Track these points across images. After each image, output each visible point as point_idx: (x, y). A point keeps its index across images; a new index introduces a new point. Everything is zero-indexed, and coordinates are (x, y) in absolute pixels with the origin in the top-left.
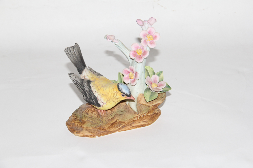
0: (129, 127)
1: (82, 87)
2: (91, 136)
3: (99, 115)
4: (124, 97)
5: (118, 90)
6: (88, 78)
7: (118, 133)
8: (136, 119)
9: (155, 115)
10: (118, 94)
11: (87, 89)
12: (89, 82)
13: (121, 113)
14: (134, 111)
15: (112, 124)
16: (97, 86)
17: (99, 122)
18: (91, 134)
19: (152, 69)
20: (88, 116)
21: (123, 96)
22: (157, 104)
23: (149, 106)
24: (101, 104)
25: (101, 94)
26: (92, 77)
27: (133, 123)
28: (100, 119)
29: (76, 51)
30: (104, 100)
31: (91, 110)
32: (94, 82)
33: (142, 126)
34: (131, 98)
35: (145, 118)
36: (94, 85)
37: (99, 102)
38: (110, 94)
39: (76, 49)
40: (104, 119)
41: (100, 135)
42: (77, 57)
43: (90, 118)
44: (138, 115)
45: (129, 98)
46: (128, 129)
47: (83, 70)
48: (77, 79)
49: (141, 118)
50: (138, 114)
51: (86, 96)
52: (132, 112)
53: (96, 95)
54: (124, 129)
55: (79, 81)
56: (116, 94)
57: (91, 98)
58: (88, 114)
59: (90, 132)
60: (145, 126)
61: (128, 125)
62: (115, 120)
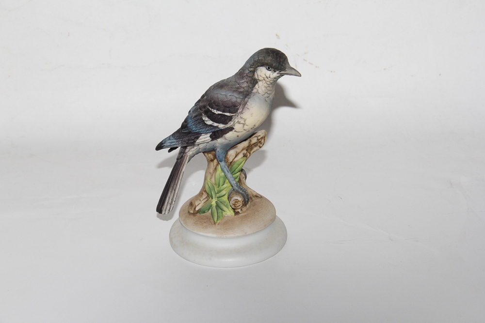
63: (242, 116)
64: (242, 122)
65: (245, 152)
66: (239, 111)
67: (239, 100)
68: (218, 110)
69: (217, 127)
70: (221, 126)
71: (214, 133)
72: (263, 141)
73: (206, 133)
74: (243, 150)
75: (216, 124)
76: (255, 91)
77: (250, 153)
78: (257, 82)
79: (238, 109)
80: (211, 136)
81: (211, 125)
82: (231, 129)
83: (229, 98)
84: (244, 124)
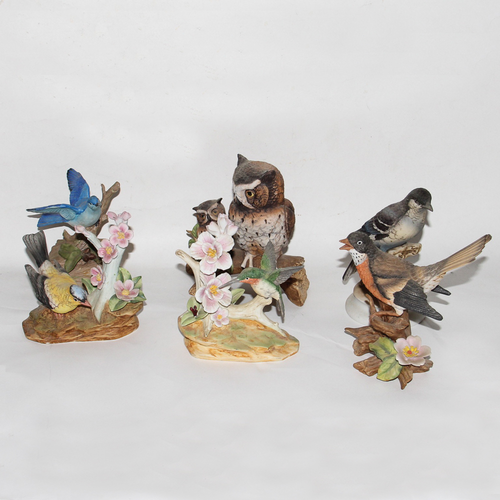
0: (89, 338)
1: (36, 283)
2: (41, 342)
3: (54, 319)
4: (77, 302)
5: (69, 293)
6: (46, 273)
7: (74, 342)
8: (98, 329)
9: (125, 328)
10: (70, 297)
11: (40, 286)
12: (45, 278)
13: (81, 320)
14: (97, 320)
15: (68, 332)
16: (52, 285)
17: (52, 326)
18: (41, 339)
19: (128, 272)
20: (43, 318)
21: (76, 300)
22: (125, 316)
23: (116, 317)
24: (53, 306)
25: (53, 295)
26: (51, 272)
27: (95, 334)
28: (54, 323)
29: (37, 240)
30: (56, 301)
31: (47, 311)
32: (50, 279)
33: (105, 339)
34: (86, 304)
35: (110, 330)
36: (49, 282)
37: (50, 303)
38: (63, 296)
39: (37, 237)
40: (60, 324)
41: (52, 343)
42: (37, 247)
43: (44, 320)
44: (99, 326)
45: (83, 303)
46: (88, 340)
47: (42, 263)
48: (32, 273)
49: (106, 330)
50: (100, 324)
51: (39, 294)
52: (95, 320)
53: (48, 294)
54: (83, 339)
55: (34, 276)
56: (67, 296)
57: (42, 297)
58: (43, 316)
59: (40, 337)
60: (109, 339)
61: (88, 336)
62: (72, 327)
63: (395, 228)
64: (394, 232)
65: (401, 254)
66: (393, 225)
67: (395, 218)
68: (381, 221)
69: (379, 232)
70: (382, 232)
71: (377, 235)
72: (417, 250)
73: (373, 234)
74: (399, 252)
75: (379, 230)
76: (407, 214)
77: (405, 256)
78: (409, 209)
79: (393, 223)
80: (375, 237)
81: (376, 230)
82: (387, 235)
83: (390, 214)
84: (395, 234)
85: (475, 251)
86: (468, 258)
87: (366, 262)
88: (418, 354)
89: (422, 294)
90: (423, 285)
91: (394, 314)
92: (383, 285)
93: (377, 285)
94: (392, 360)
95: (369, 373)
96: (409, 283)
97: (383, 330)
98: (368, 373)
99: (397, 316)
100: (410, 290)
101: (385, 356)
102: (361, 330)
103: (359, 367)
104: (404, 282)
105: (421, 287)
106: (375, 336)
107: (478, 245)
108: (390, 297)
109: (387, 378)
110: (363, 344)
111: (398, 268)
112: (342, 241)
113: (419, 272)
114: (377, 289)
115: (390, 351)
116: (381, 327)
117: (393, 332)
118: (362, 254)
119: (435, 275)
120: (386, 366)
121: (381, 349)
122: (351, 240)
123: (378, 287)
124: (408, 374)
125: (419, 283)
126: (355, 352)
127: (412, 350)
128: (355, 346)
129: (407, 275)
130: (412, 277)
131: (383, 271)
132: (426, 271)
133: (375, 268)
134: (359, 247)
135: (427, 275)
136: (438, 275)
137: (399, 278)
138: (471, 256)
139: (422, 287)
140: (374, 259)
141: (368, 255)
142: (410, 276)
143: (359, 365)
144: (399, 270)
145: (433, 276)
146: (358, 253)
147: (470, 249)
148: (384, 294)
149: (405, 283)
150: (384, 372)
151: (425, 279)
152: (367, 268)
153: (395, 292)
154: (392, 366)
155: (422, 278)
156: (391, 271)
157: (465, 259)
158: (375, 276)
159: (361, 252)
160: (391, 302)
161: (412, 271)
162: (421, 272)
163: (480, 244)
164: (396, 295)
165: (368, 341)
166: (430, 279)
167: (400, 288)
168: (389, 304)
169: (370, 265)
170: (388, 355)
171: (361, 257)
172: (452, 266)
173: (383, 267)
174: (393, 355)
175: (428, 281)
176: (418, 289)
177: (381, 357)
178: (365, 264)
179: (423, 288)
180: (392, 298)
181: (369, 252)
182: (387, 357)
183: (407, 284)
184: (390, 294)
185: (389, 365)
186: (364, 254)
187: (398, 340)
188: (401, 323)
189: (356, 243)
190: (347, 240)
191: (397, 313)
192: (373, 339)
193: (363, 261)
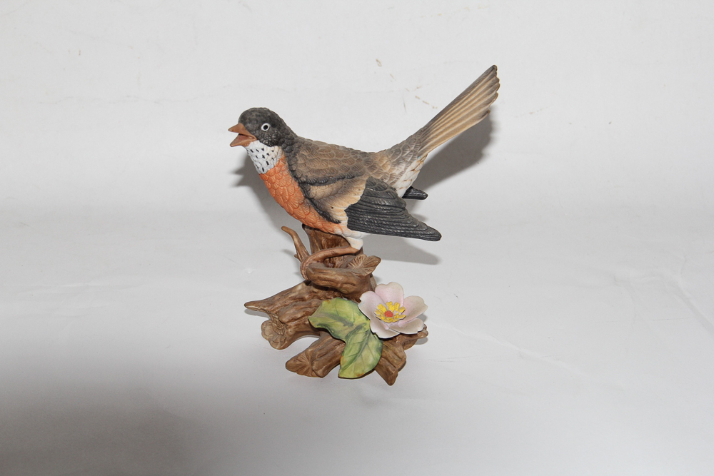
85: (483, 97)
86: (475, 111)
87: (281, 163)
88: (405, 314)
89: (396, 200)
90: (394, 182)
91: (348, 250)
92: (322, 198)
93: (311, 200)
94: (360, 337)
95: (321, 370)
96: (370, 183)
97: (337, 283)
98: (320, 372)
99: (354, 251)
100: (376, 195)
101: (347, 332)
102: (279, 300)
103: (297, 366)
104: (361, 184)
105: (392, 188)
106: (311, 303)
107: (486, 86)
108: (339, 218)
109: (360, 372)
110: (289, 324)
111: (343, 161)
112: (233, 129)
113: (381, 161)
114: (313, 209)
115: (352, 320)
116: (333, 278)
117: (355, 282)
118: (272, 148)
119: (413, 159)
120: (353, 350)
121: (333, 321)
122: (249, 125)
123: (313, 203)
124: (396, 354)
125: (386, 181)
126: (273, 343)
127: (391, 309)
128: (267, 333)
129: (362, 170)
130: (371, 173)
131: (319, 171)
132: (393, 157)
133: (302, 170)
134: (266, 134)
135: (398, 163)
136: (419, 159)
137: (349, 178)
138: (480, 107)
139: (393, 186)
140: (295, 154)
141: (283, 149)
142: (367, 170)
143: (298, 362)
144: (346, 164)
145: (411, 162)
146: (265, 147)
147: (473, 97)
148: (327, 216)
149: (363, 186)
150: (351, 362)
151: (396, 171)
152: (286, 172)
153: (348, 205)
154: (362, 346)
155: (390, 171)
156: (333, 170)
157: (467, 116)
158: (304, 185)
159: (271, 144)
160: (342, 229)
161: (367, 162)
162: (385, 160)
163: (490, 82)
164: (351, 211)
165: (299, 316)
166: (405, 169)
167: (355, 197)
168: (338, 231)
169: (290, 165)
170: (352, 329)
171: (273, 155)
172: (444, 134)
173: (316, 166)
174: (359, 327)
175: (401, 174)
176: (387, 192)
177: (339, 335)
178: (281, 166)
179: (395, 189)
180: (344, 219)
181: (283, 142)
182: (350, 333)
183: (367, 186)
184: (339, 211)
185: (357, 347)
186: (276, 148)
187: (364, 297)
188: (364, 264)
189: (259, 128)
190: (242, 126)
191: (353, 246)
192: (309, 310)
193: (275, 162)
